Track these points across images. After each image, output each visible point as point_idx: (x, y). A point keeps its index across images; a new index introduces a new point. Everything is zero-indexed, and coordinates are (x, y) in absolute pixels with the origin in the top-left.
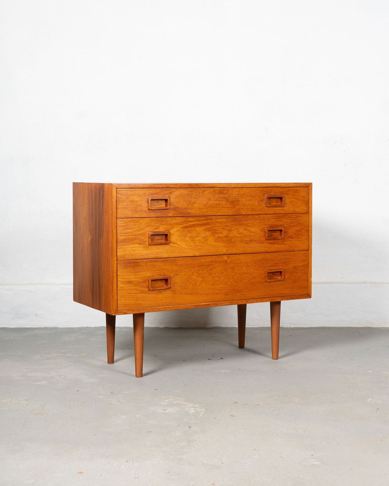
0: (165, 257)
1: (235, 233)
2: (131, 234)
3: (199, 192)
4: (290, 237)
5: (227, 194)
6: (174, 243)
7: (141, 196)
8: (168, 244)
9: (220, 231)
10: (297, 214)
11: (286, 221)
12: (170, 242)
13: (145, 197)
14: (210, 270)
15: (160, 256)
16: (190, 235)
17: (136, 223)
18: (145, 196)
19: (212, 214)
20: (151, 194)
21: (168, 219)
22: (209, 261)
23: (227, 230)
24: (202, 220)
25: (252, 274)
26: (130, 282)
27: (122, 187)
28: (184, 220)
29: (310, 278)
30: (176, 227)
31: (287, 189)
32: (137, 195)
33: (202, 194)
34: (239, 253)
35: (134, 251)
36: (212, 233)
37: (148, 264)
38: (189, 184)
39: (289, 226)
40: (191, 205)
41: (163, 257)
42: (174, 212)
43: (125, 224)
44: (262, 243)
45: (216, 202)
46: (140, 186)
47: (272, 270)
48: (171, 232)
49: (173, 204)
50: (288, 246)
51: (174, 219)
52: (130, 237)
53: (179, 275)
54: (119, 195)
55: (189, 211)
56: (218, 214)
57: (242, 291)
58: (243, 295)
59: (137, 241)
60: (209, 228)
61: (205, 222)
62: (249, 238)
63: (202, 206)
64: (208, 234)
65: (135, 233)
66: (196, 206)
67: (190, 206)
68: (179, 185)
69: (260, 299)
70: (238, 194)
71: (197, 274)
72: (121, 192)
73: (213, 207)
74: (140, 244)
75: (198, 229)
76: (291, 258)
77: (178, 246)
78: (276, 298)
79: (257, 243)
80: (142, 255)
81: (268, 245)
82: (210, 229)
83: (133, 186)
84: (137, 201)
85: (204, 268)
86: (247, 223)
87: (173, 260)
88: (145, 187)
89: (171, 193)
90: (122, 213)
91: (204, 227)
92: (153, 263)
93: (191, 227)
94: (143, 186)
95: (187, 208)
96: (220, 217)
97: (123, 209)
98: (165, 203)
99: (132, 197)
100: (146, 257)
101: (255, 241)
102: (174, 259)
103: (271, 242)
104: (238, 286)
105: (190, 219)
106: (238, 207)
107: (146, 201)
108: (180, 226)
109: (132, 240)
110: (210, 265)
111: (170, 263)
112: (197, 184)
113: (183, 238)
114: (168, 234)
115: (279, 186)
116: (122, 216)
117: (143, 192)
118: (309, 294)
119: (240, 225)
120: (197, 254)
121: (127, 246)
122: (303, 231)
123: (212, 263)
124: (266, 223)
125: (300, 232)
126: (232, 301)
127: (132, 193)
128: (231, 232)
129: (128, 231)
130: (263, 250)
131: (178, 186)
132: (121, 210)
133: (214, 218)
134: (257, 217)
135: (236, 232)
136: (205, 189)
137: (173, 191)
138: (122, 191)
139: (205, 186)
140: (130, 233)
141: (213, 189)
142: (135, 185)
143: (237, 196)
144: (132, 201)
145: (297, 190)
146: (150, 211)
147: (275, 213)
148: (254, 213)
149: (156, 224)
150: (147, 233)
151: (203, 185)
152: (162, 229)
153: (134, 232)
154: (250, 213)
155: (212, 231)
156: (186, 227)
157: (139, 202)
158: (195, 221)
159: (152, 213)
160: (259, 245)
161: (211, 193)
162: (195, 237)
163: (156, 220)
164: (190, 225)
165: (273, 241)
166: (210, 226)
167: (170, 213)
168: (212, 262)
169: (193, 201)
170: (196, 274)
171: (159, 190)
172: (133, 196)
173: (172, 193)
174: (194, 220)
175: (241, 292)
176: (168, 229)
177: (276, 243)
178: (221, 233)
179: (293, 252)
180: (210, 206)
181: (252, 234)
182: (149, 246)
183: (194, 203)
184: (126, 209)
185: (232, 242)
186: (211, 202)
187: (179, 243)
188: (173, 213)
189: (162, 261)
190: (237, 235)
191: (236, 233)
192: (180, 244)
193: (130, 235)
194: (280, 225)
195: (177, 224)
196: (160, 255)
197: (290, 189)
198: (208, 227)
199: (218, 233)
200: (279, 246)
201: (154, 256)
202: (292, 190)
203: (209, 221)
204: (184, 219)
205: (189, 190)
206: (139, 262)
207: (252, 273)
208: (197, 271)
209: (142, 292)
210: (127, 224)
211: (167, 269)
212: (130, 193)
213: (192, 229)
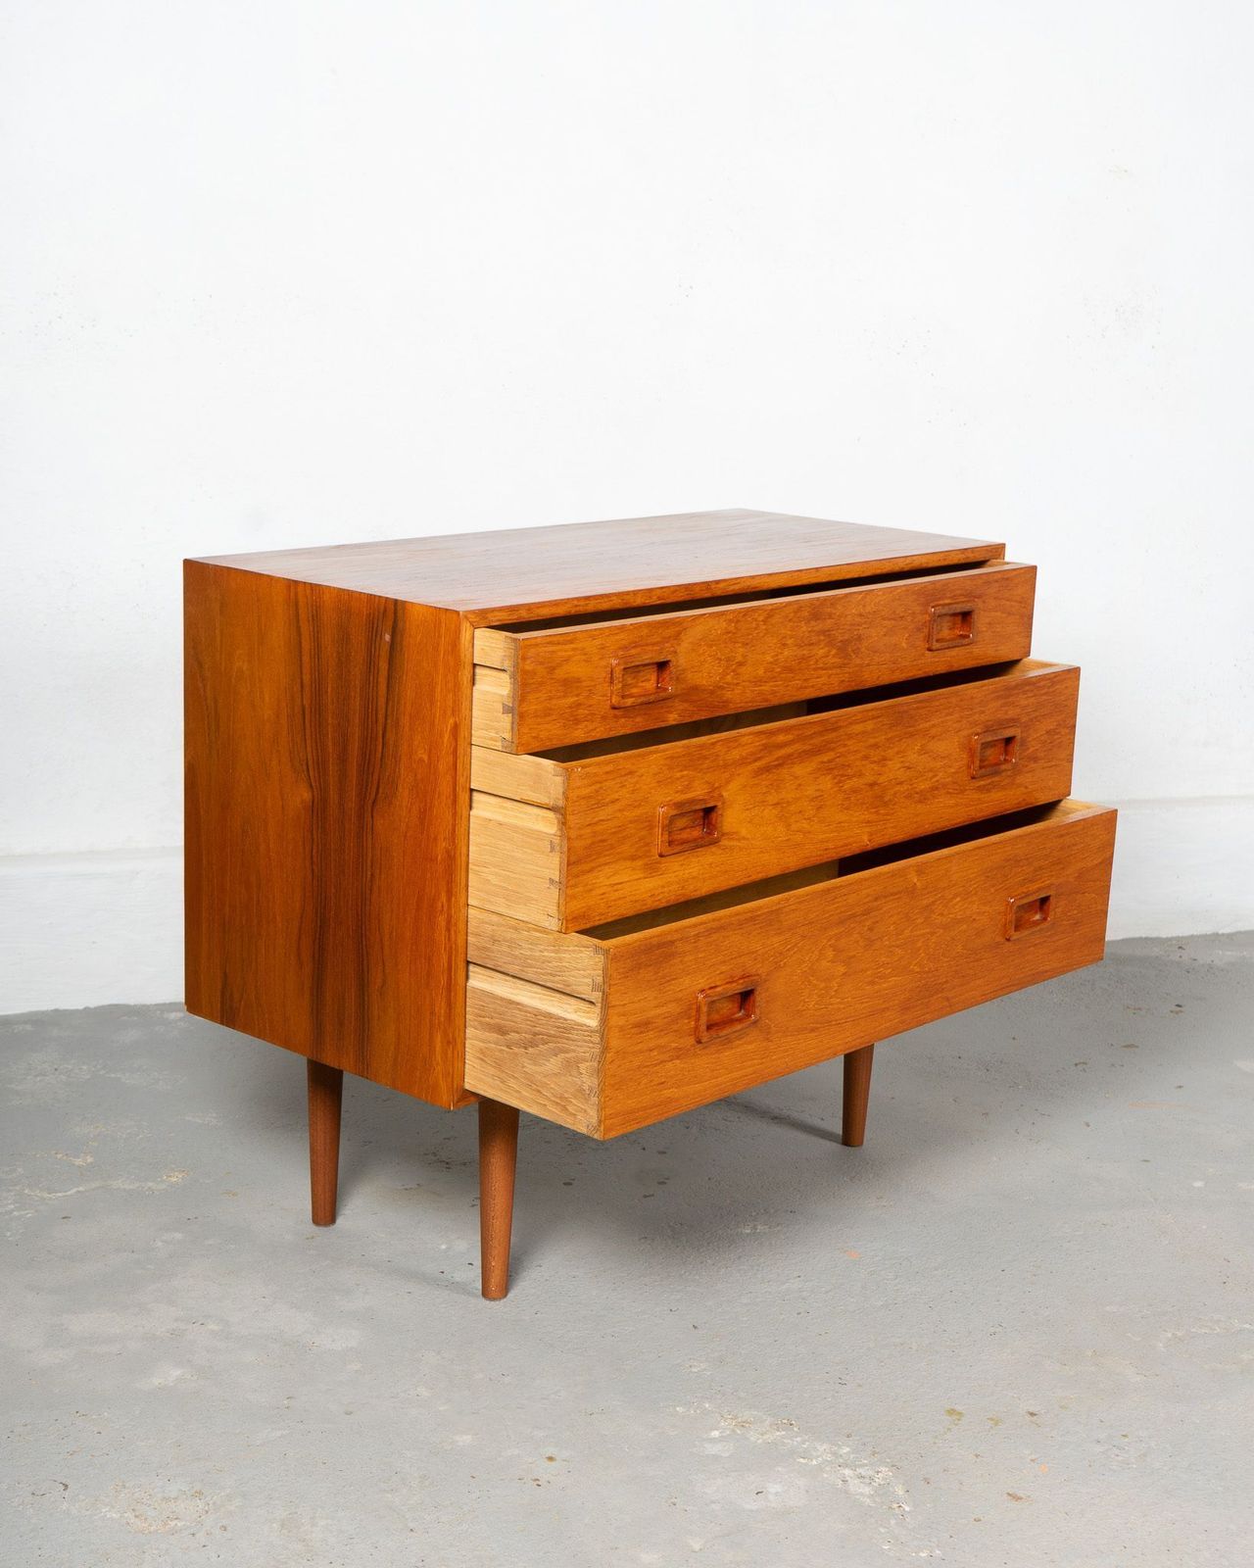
1: (894, 769)
7: (591, 659)
9: (857, 766)
13: (603, 663)
14: (869, 929)
16: (775, 798)
18: (602, 657)
20: (620, 649)
23: (875, 762)
26: (644, 1026)
32: (583, 657)
36: (835, 778)
44: (961, 790)
48: (726, 794)
53: (785, 965)
54: (528, 662)
60: (829, 761)
62: (931, 779)
64: (827, 783)
70: (861, 615)
71: (834, 950)
72: (534, 652)
75: (799, 770)
79: (948, 792)
81: (976, 796)
82: (832, 765)
84: (579, 681)
85: (852, 925)
89: (678, 635)
91: (815, 762)
93: (780, 765)
98: (655, 674)
99: (565, 668)
101: (944, 786)
107: (605, 678)
110: (869, 912)
114: (719, 804)
117: (597, 643)
127: (567, 651)
128: (885, 766)
135: (898, 766)
152: (700, 790)
155: (836, 772)
160: (953, 801)
166: (830, 755)
170: (830, 954)
172: (567, 661)
173: (682, 636)
176: (717, 784)
178: (861, 775)
181: (936, 764)
185: (886, 804)
190: (901, 773)
191: (898, 769)
198: (825, 758)
199: (849, 777)
208: (833, 941)
209: (679, 1054)
210: (598, 785)
211: (753, 953)
212: (560, 650)
213: (784, 771)
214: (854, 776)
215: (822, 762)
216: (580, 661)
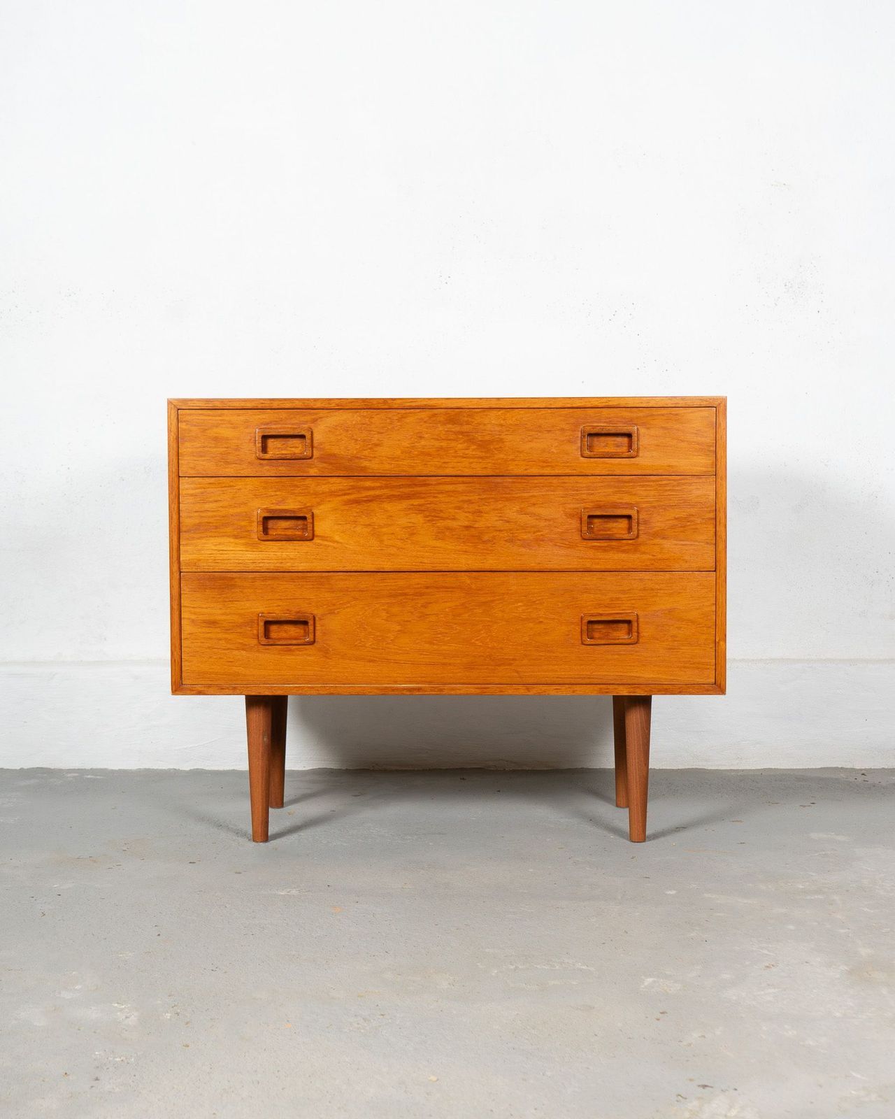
0: (300, 569)
1: (490, 520)
2: (215, 514)
3: (390, 418)
4: (656, 535)
5: (468, 423)
6: (323, 538)
7: (237, 427)
8: (308, 539)
9: (450, 513)
10: (679, 477)
11: (644, 493)
12: (315, 536)
13: (247, 431)
14: (422, 606)
15: (288, 566)
16: (364, 521)
17: (225, 488)
18: (247, 428)
19: (425, 473)
20: (262, 424)
21: (308, 481)
22: (418, 584)
23: (469, 512)
24: (400, 487)
25: (541, 622)
26: (213, 623)
27: (191, 405)
28: (350, 484)
29: (721, 643)
30: (329, 501)
31: (647, 412)
32: (229, 425)
33: (399, 424)
34: (503, 568)
35: (221, 552)
36: (427, 517)
37: (258, 583)
38: (364, 400)
39: (655, 507)
40: (370, 449)
41: (296, 569)
42: (325, 465)
43: (199, 491)
44: (571, 546)
45: (437, 444)
46: (237, 405)
47: (601, 615)
48: (316, 511)
49: (321, 447)
50: (651, 557)
51: (324, 482)
52: (211, 520)
53: (338, 613)
54: (184, 424)
55: (366, 463)
56: (442, 473)
57: (512, 662)
58: (517, 672)
59: (229, 530)
60: (420, 505)
61: (407, 490)
62: (534, 533)
63: (399, 452)
64: (418, 519)
65: (224, 512)
66: (384, 451)
67: (366, 453)
68: (337, 402)
69: (567, 686)
70: (502, 425)
71: (387, 613)
72: (189, 418)
73: (429, 454)
74: (236, 537)
75: (387, 506)
76: (660, 589)
77: (335, 545)
78: (616, 687)
79: (556, 545)
80: (240, 561)
81: (591, 553)
82: (423, 508)
83: (219, 405)
84: (227, 439)
85: (405, 600)
86: (526, 495)
87: (322, 577)
88: (249, 405)
89: (314, 421)
90: (192, 465)
91: (405, 504)
92: (269, 582)
93: (370, 501)
94: (243, 405)
95: (357, 457)
96: (448, 479)
97: (194, 456)
98: (303, 444)
99: (215, 430)
100: (252, 567)
101: (551, 540)
102: (324, 574)
103: (598, 544)
104: (501, 648)
105: (368, 484)
106: (502, 456)
107: (250, 440)
108: (339, 498)
110: (421, 594)
111: (313, 585)
112: (385, 401)
113: (348, 526)
114: (309, 516)
115: (623, 403)
116: (192, 472)
117: (242, 418)
118: (718, 683)
119: (508, 499)
120: (387, 566)
121: (203, 541)
122: (699, 521)
123: (426, 591)
124: (584, 496)
125: (689, 523)
126: (483, 686)
127: (216, 420)
128: (481, 517)
129: (207, 506)
130: (574, 564)
131: (333, 405)
132: (188, 458)
133: (434, 483)
134: (555, 481)
135: (497, 518)
136: (408, 411)
137: (321, 415)
138: (190, 415)
139: (408, 404)
140: (212, 511)
141: (429, 412)
142: (222, 401)
143: (497, 429)
144: (216, 439)
145: (677, 415)
146: (262, 462)
147: (610, 473)
148: (547, 471)
149: (278, 493)
150: (254, 513)
151: (404, 401)
152: (292, 504)
153: (222, 509)
154: (534, 471)
155: (427, 513)
156: (357, 502)
157: (234, 441)
158: (380, 488)
159: (267, 467)
160: (563, 552)
161: (425, 422)
162: (381, 527)
163: (276, 482)
164: (366, 497)
165: (606, 544)
166: (421, 501)
167: (311, 468)
168: (427, 588)
169: (375, 441)
170: (384, 614)
171: (283, 414)
172: (217, 427)
173: (318, 422)
174: (378, 484)
175: (510, 664)
176: (308, 505)
177: (612, 548)
178: (454, 519)
179: (667, 574)
180: (422, 453)
181: (542, 524)
182: (259, 541)
183: (377, 445)
184: (201, 456)
185: (484, 542)
186: (423, 443)
187: (337, 538)
188: (322, 468)
189: (293, 580)
190: (499, 524)
191: (497, 521)
192: (341, 541)
193: (212, 517)
194: (626, 503)
195: (333, 494)
196: (289, 564)
197: (654, 412)
198: (416, 502)
199: (443, 519)
200: (623, 556)
201: (272, 567)
202: (663, 415)
203: (419, 489)
204: (351, 482)
205: (364, 413)
206: (233, 578)
207: (541, 620)
208: (385, 607)
209: (243, 647)
210: (203, 490)
211: (307, 599)
212: (210, 420)
213: (374, 505)
214: (447, 518)
215: (412, 505)
216: (227, 428)
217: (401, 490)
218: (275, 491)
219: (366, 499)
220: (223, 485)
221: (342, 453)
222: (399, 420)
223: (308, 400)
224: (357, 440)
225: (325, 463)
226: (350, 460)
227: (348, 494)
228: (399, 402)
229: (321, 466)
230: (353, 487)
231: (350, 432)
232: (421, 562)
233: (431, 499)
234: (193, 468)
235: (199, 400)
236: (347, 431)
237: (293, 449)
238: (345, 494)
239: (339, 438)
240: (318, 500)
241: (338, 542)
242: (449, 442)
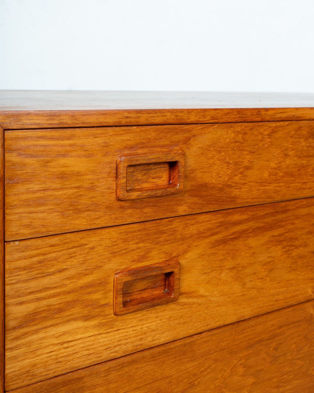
0: (162, 341)
2: (58, 290)
3: (262, 134)
6: (188, 294)
7: (93, 155)
8: (174, 300)
9: (303, 239)
12: (181, 294)
13: (107, 159)
14: (274, 349)
15: (148, 341)
16: (230, 264)
17: (74, 250)
18: (106, 154)
19: (288, 197)
20: (126, 148)
21: (177, 224)
22: (272, 326)
24: (264, 217)
27: (27, 122)
28: (220, 220)
30: (196, 246)
32: (82, 153)
33: (269, 140)
35: (65, 345)
36: (284, 248)
37: (113, 376)
38: (240, 111)
40: (241, 173)
41: (157, 342)
42: (195, 199)
43: (35, 259)
45: (299, 162)
46: (92, 120)
48: (183, 262)
49: (192, 175)
51: (193, 222)
52: (53, 301)
53: (199, 383)
54: (15, 154)
55: (236, 192)
56: (302, 196)
59: (77, 310)
60: (280, 235)
61: (269, 220)
63: (266, 175)
65: (71, 286)
66: (253, 174)
67: (237, 179)
68: (212, 113)
71: (244, 367)
72: (23, 144)
73: (291, 175)
74: (86, 318)
75: (253, 242)
77: (199, 301)
80: (91, 352)
82: (282, 238)
83: (68, 121)
84: (79, 174)
85: (260, 348)
87: (185, 345)
88: (110, 120)
89: (187, 141)
90: (26, 221)
91: (268, 235)
92: (126, 369)
93: (236, 238)
94: (102, 120)
95: (228, 186)
96: (305, 202)
97: (29, 206)
98: (167, 172)
99: (62, 161)
100: (105, 355)
102: (188, 341)
105: (236, 217)
107: (109, 173)
108: (207, 240)
109: (60, 310)
110: (274, 337)
111: (175, 357)
112: (258, 111)
113: (214, 274)
114: (176, 271)
116: (26, 232)
117: (100, 140)
120: (247, 312)
121: (41, 335)
123: (279, 331)
127: (62, 146)
129: (46, 281)
131: (208, 119)
132: (21, 210)
133: (293, 208)
136: (279, 124)
137: (195, 132)
138: (25, 138)
139: (279, 116)
140: (55, 288)
141: (295, 125)
142: (73, 114)
144: (63, 176)
146: (123, 203)
149: (141, 245)
150: (111, 279)
151: (275, 111)
152: (156, 258)
153: (68, 282)
155: (285, 243)
156: (224, 242)
157: (88, 177)
158: (247, 220)
159: (129, 211)
161: (291, 136)
162: (244, 267)
163: (139, 231)
164: (233, 233)
167: (181, 205)
168: (280, 327)
169: (246, 163)
170: (241, 370)
171: (152, 132)
172: (64, 156)
173: (192, 141)
174: (244, 217)
176: (174, 254)
178: (306, 245)
180: (287, 174)
182: (115, 317)
183: (247, 168)
184: (40, 205)
186: (288, 161)
187: (202, 291)
188: (192, 203)
189: (153, 357)
192: (206, 294)
193: (54, 296)
195: (200, 236)
196: (150, 339)
198: (276, 232)
199: (297, 247)
201: (130, 348)
203: (280, 216)
204: (219, 218)
205: (238, 127)
206: (82, 378)
208: (243, 361)
211: (167, 377)
212: (54, 145)
213: (240, 243)
214: (300, 246)
215: (274, 236)
216: (79, 157)
217: (265, 220)
218: (137, 243)
219: (232, 237)
220: (71, 245)
221: (213, 181)
222: (269, 135)
223: (182, 111)
224: (229, 163)
225: (196, 196)
226: (221, 190)
227: (217, 233)
228: (270, 113)
229: (191, 201)
230: (222, 224)
231: (223, 154)
232: (277, 300)
233: (290, 227)
234: (28, 226)
235: (38, 114)
236: (220, 152)
237: (155, 180)
238: (212, 235)
239: (211, 161)
240: (185, 246)
241: (202, 296)
242: (309, 159)
